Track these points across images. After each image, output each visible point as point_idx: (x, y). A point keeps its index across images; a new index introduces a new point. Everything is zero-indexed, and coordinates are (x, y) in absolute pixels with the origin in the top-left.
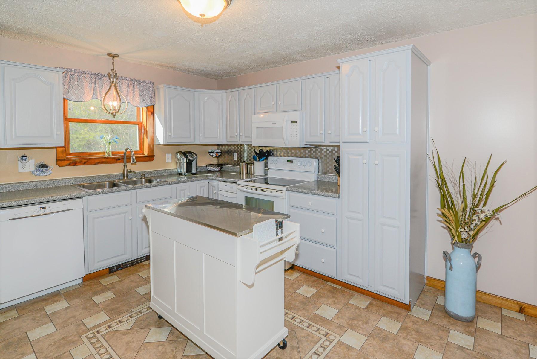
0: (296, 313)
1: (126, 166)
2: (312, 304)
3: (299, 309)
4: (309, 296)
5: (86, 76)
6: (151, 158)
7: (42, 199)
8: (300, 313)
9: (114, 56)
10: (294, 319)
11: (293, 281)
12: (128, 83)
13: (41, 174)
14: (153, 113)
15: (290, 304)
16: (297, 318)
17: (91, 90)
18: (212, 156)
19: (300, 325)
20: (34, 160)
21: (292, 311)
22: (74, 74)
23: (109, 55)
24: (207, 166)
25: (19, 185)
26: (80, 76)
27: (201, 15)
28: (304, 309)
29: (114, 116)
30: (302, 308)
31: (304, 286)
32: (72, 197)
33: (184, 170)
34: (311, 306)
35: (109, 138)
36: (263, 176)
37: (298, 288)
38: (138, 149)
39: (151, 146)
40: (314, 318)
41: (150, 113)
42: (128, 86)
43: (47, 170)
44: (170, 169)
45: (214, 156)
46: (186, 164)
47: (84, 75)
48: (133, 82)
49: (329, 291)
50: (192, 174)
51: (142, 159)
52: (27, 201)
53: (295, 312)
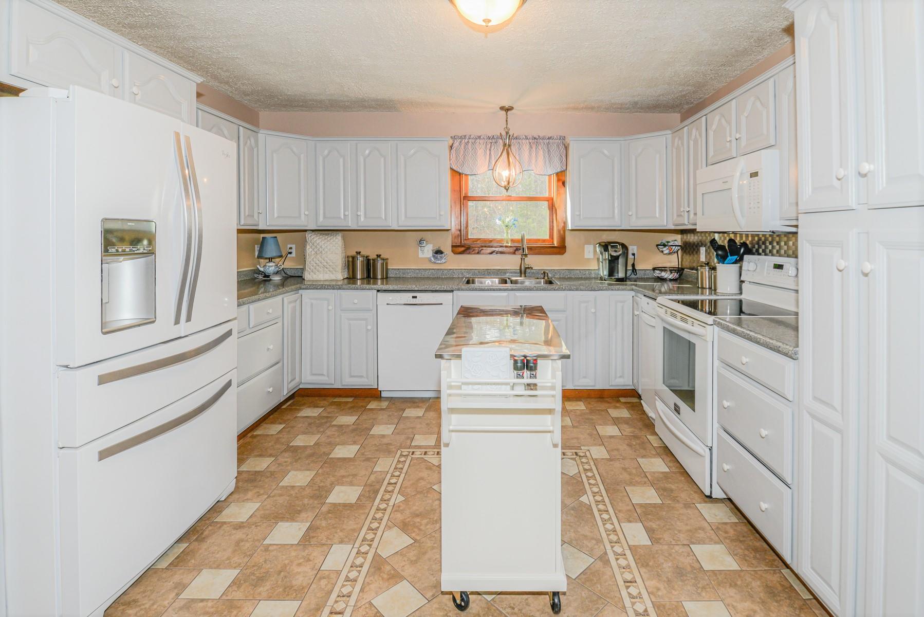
0: (645, 579)
1: (524, 259)
2: (695, 585)
3: (659, 575)
4: (707, 567)
5: (481, 141)
6: (561, 249)
7: (414, 287)
8: (652, 583)
9: (508, 110)
10: (628, 584)
11: (706, 525)
12: (530, 143)
13: (437, 262)
14: (564, 183)
15: (653, 558)
16: (637, 587)
17: (485, 158)
18: (662, 252)
19: (627, 602)
20: (432, 245)
21: (643, 570)
22: (468, 142)
23: (502, 108)
24: (654, 269)
25: (418, 271)
26: (475, 142)
27: (484, 21)
28: (669, 581)
29: (507, 190)
30: (667, 578)
31: (718, 546)
32: (441, 290)
33: (605, 272)
34: (689, 588)
35: (508, 220)
36: (735, 294)
37: (701, 542)
38: (547, 237)
39: (562, 232)
40: (669, 609)
41: (561, 184)
42: (531, 147)
43: (441, 257)
44: (589, 270)
45: (665, 252)
46: (607, 261)
47: (478, 140)
48: (536, 140)
49: (767, 586)
50: (615, 280)
51: (549, 250)
52: (401, 286)
53: (645, 576)
